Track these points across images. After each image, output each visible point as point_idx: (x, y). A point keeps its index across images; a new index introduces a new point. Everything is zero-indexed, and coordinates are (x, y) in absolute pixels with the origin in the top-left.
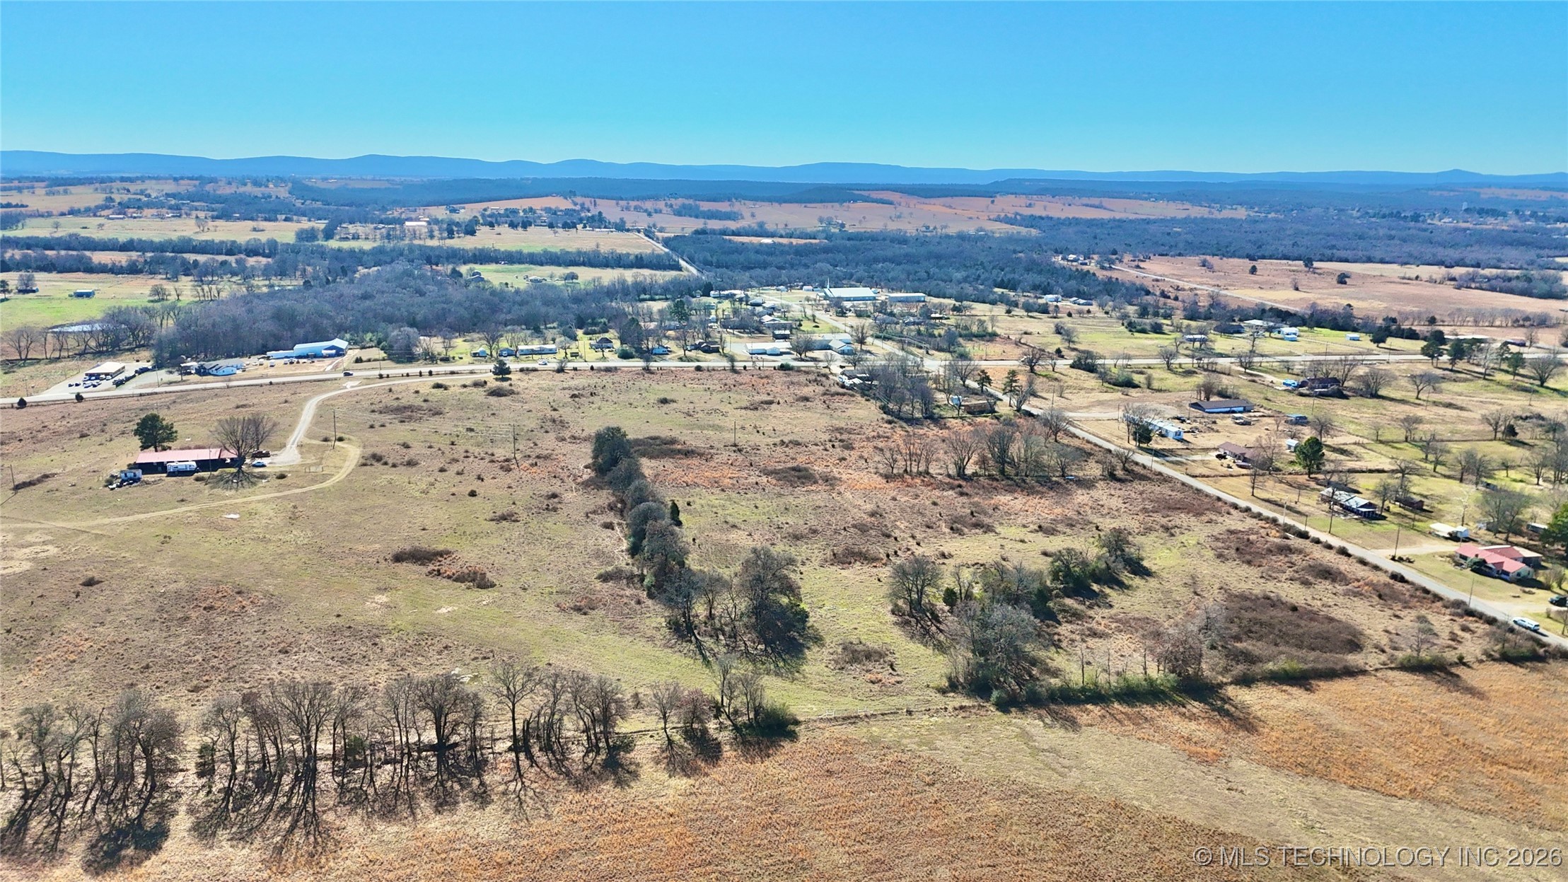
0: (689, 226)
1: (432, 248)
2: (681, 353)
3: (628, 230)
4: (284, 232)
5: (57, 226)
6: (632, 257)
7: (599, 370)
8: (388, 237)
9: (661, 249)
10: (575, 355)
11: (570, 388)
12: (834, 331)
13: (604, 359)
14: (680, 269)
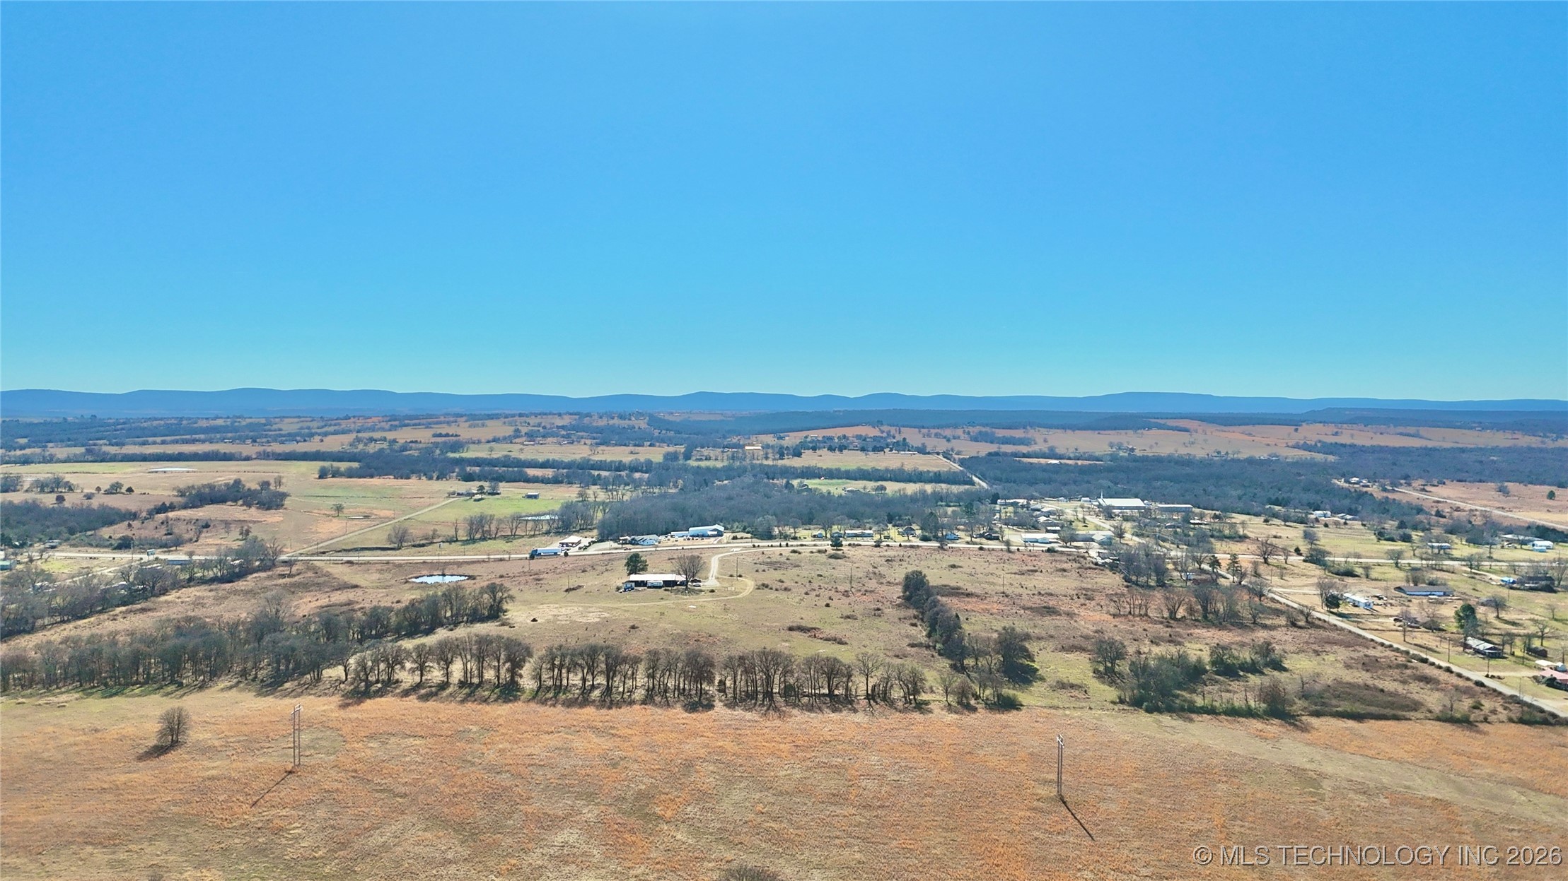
0: (984, 449)
1: (768, 466)
2: (969, 539)
3: (929, 453)
4: (656, 455)
5: (491, 450)
6: (931, 474)
7: (906, 546)
8: (733, 458)
9: (956, 467)
10: (887, 538)
11: (885, 556)
12: (1098, 528)
13: (909, 541)
14: (973, 484)
